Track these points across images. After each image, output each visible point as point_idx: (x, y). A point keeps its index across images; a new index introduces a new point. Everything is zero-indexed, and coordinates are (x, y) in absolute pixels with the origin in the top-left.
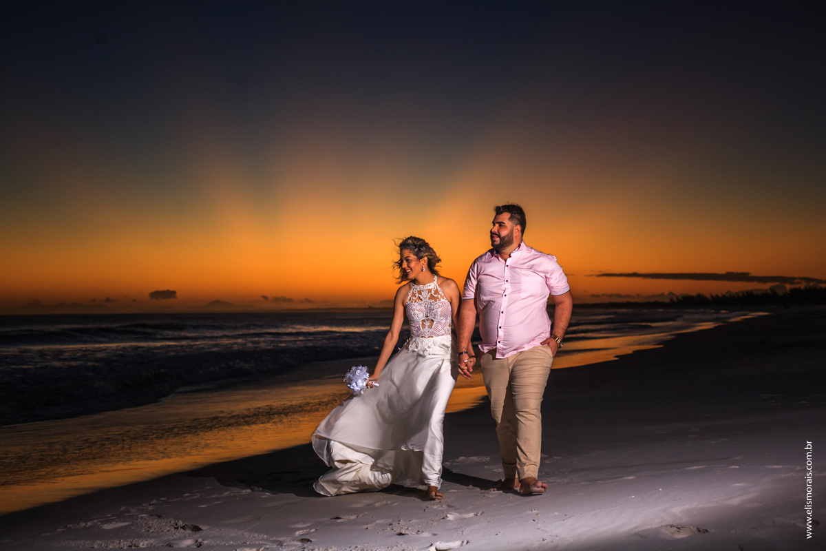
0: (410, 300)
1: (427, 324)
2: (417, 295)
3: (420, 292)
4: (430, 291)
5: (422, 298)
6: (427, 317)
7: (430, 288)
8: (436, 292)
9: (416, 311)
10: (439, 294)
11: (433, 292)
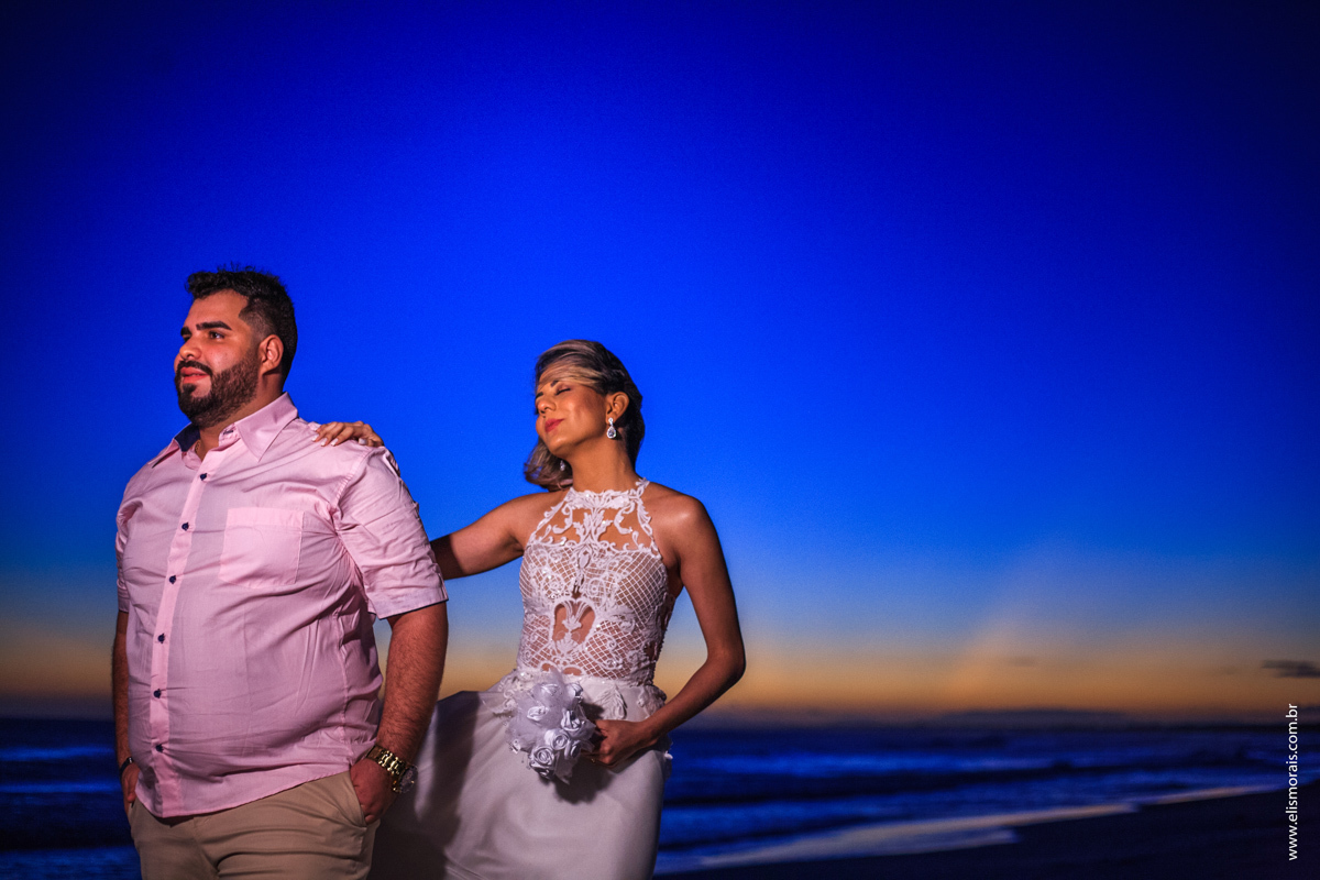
0: (540, 533)
1: (572, 623)
2: (568, 522)
3: (579, 515)
4: (610, 513)
5: (580, 532)
6: (576, 595)
7: (614, 504)
8: (631, 520)
9: (546, 569)
10: (636, 526)
11: (619, 519)
